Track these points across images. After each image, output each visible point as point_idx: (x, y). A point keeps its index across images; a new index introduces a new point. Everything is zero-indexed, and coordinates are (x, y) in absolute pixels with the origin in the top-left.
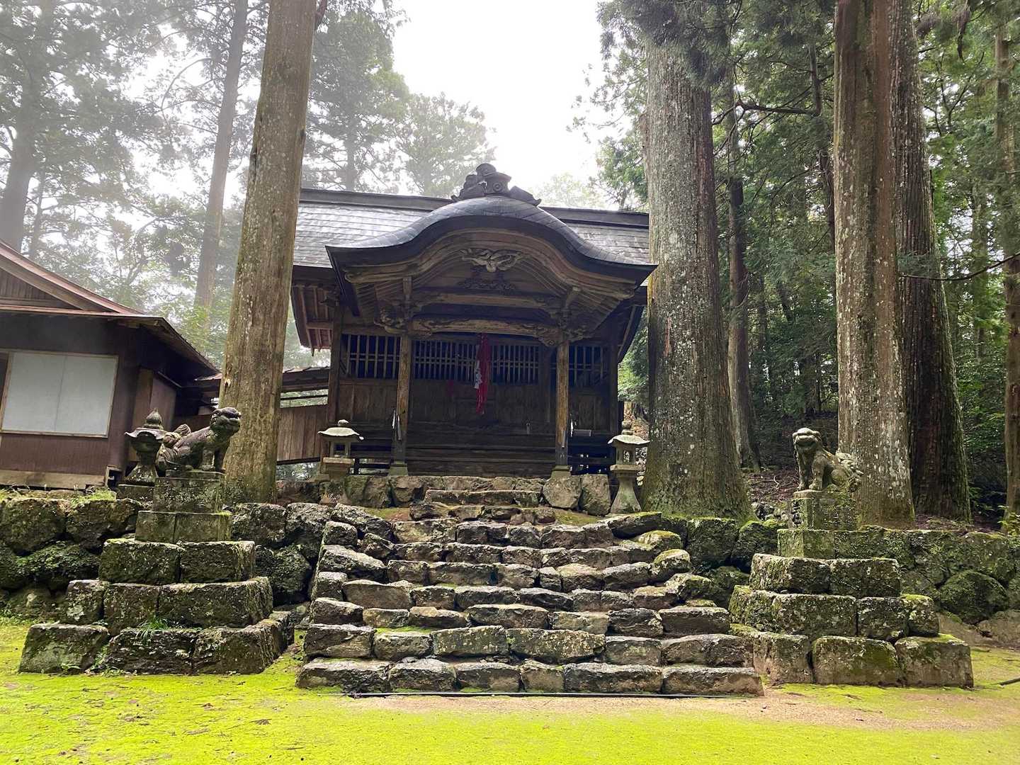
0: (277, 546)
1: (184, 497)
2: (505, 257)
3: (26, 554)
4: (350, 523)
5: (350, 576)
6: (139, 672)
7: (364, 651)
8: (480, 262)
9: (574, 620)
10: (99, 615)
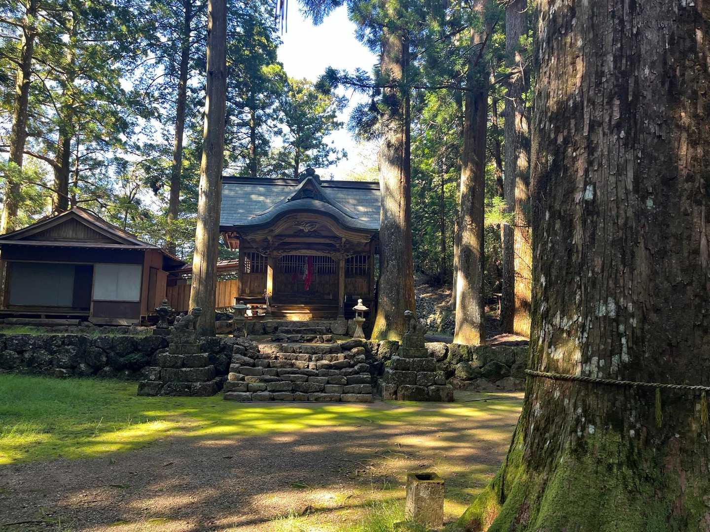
0: (217, 353)
1: (184, 339)
2: (312, 225)
3: (123, 357)
4: (243, 346)
5: (242, 365)
6: (174, 396)
7: (245, 389)
8: (301, 228)
9: (316, 379)
10: (160, 378)
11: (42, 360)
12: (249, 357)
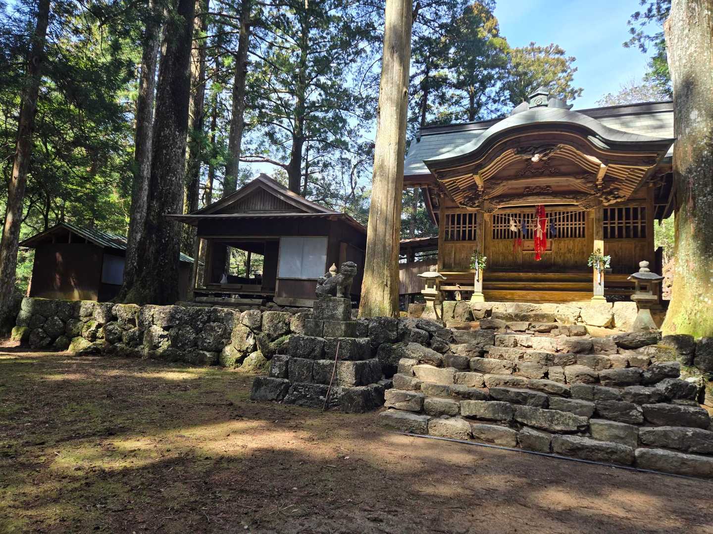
0: (394, 342)
1: (327, 312)
3: (273, 340)
4: (425, 330)
5: (419, 362)
6: (302, 406)
7: (417, 408)
8: (527, 156)
9: (566, 404)
10: (286, 375)
11: (186, 340)
12: (434, 349)
